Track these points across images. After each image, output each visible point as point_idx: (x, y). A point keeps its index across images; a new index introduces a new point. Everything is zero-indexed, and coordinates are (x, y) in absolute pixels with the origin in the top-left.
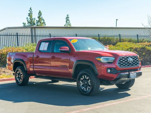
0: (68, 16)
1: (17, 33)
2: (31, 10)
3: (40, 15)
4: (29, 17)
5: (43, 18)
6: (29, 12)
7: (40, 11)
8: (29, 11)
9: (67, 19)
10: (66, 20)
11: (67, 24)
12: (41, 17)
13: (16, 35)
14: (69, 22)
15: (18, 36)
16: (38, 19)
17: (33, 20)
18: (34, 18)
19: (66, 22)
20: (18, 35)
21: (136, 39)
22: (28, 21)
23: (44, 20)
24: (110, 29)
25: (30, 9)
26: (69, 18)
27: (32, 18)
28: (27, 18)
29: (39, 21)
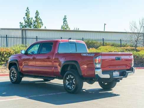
0: (66, 17)
1: (7, 35)
2: (28, 10)
3: (37, 15)
4: (26, 17)
5: (40, 18)
6: (26, 12)
7: (37, 11)
8: (26, 10)
9: (65, 20)
10: (63, 21)
11: (64, 25)
12: (38, 17)
13: (6, 36)
14: (66, 23)
15: (8, 38)
16: (35, 19)
17: (30, 19)
18: (31, 18)
19: (64, 22)
20: (8, 36)
21: (119, 43)
22: (25, 20)
23: (41, 20)
24: (97, 33)
25: (27, 8)
26: (66, 19)
27: (29, 17)
28: (24, 18)
29: (36, 21)
